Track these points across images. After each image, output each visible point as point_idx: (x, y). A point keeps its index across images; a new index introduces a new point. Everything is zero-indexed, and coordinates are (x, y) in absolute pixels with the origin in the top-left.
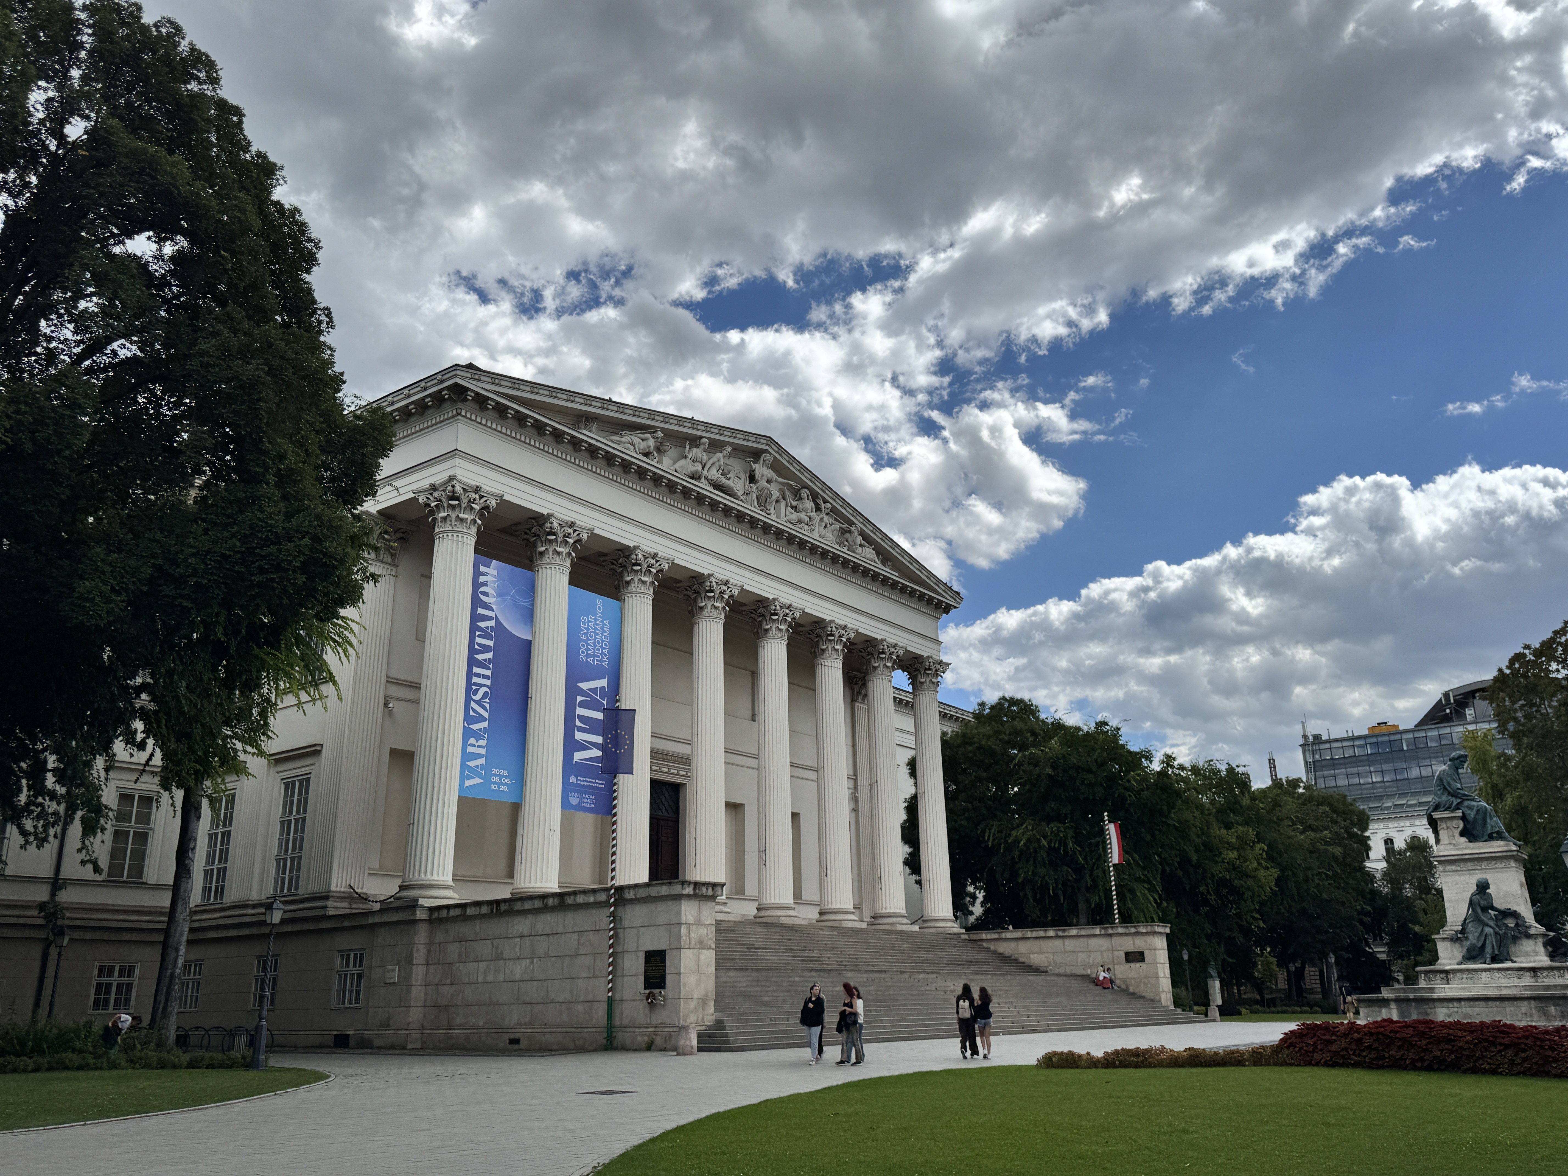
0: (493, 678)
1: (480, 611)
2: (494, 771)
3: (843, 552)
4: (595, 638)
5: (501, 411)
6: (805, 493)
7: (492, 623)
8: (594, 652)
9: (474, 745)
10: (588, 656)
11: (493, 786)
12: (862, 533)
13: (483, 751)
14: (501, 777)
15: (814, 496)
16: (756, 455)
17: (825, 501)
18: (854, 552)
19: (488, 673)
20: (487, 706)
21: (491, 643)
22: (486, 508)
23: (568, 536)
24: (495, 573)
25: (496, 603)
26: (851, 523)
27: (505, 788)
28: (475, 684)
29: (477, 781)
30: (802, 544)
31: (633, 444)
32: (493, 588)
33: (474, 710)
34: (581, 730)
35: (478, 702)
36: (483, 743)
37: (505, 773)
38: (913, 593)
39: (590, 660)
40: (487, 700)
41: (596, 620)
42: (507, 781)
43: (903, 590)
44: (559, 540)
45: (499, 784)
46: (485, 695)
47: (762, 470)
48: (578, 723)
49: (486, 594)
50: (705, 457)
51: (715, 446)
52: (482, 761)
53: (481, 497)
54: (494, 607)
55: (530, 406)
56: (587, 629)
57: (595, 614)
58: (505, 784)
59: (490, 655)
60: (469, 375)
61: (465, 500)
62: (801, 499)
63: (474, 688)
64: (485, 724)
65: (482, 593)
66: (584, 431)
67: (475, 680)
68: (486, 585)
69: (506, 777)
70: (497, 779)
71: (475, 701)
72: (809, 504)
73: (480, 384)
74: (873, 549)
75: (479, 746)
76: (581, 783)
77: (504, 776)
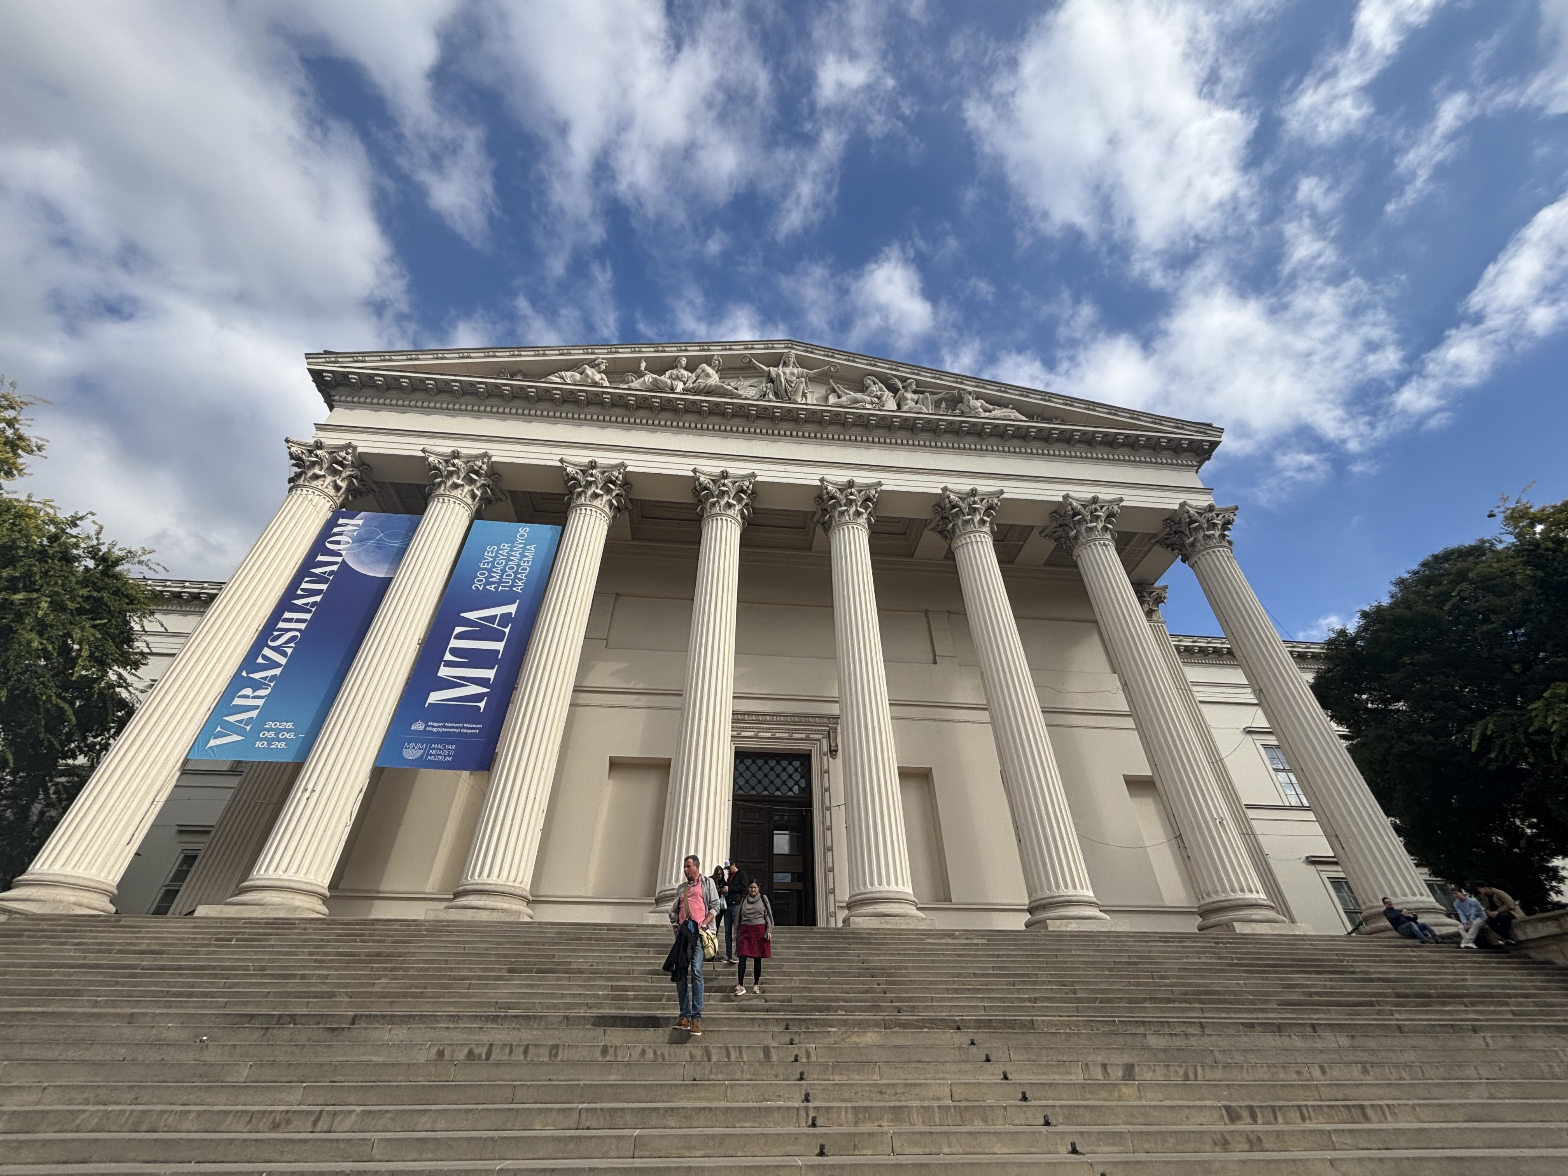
1: (321, 558)
2: (270, 724)
4: (507, 564)
6: (869, 380)
7: (335, 568)
8: (502, 579)
9: (247, 697)
10: (488, 583)
11: (259, 744)
13: (261, 703)
14: (278, 731)
19: (308, 616)
20: (289, 651)
21: (324, 587)
24: (357, 522)
25: (348, 549)
27: (282, 745)
28: (279, 629)
29: (235, 738)
32: (351, 537)
33: (264, 657)
34: (449, 664)
35: (274, 649)
36: (266, 693)
37: (290, 725)
39: (492, 588)
40: (292, 645)
41: (512, 547)
42: (290, 736)
45: (270, 741)
48: (448, 657)
52: (254, 714)
54: (344, 553)
56: (495, 558)
57: (512, 541)
58: (285, 740)
59: (318, 598)
62: (867, 388)
63: (276, 633)
64: (277, 671)
67: (281, 625)
68: (342, 534)
69: (288, 731)
70: (272, 735)
71: (269, 647)
75: (254, 697)
76: (435, 730)
77: (285, 730)
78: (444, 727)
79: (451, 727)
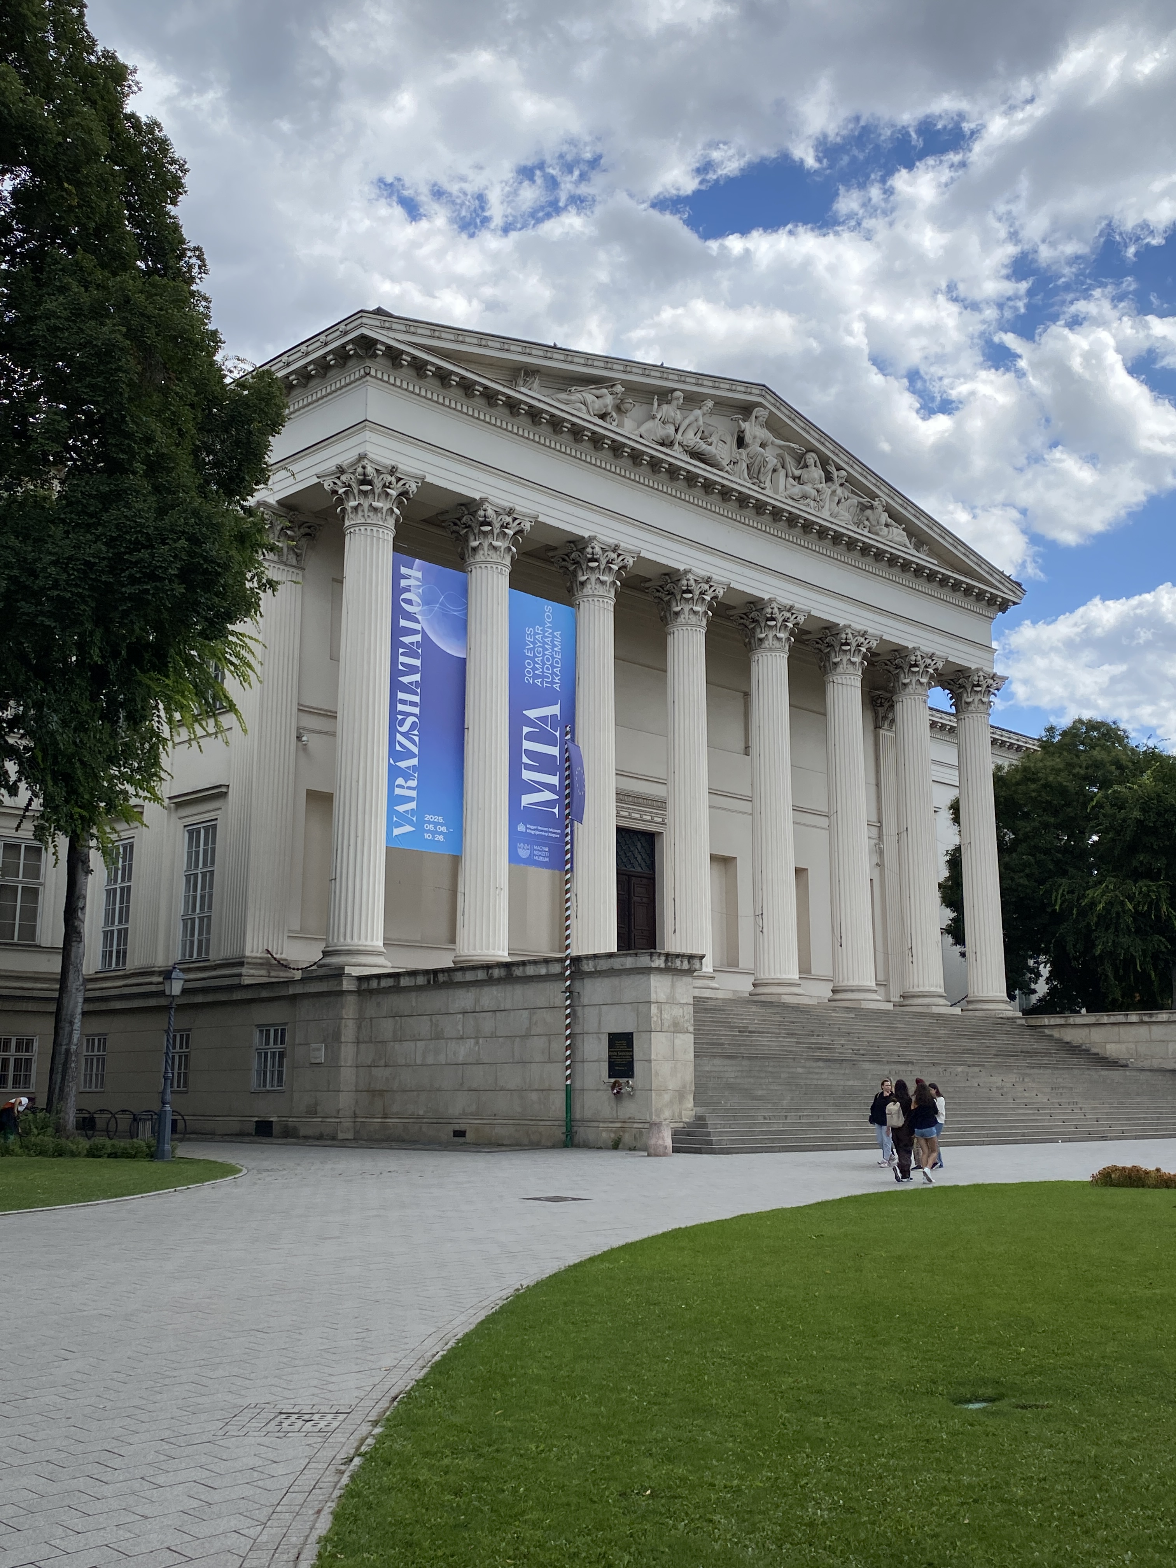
0: (421, 705)
1: (403, 623)
2: (428, 817)
3: (863, 535)
4: (544, 655)
5: (419, 367)
6: (811, 458)
7: (418, 638)
8: (543, 672)
9: (402, 787)
10: (536, 677)
11: (426, 836)
12: (888, 510)
13: (413, 793)
14: (436, 824)
15: (824, 462)
16: (746, 410)
17: (839, 468)
18: (877, 534)
19: (416, 699)
20: (416, 739)
21: (417, 662)
22: (404, 493)
23: (506, 526)
24: (419, 575)
25: (422, 613)
26: (874, 496)
27: (441, 838)
28: (401, 713)
29: (408, 828)
30: (807, 527)
31: (584, 403)
32: (418, 595)
33: (401, 745)
34: (528, 767)
35: (405, 735)
36: (413, 783)
37: (440, 819)
38: (956, 586)
39: (538, 682)
40: (416, 732)
41: (544, 631)
42: (444, 829)
43: (944, 581)
44: (496, 531)
45: (434, 833)
46: (413, 726)
47: (753, 430)
48: (525, 760)
49: (409, 602)
50: (679, 416)
51: (692, 400)
52: (413, 805)
53: (399, 479)
54: (419, 617)
55: (455, 359)
56: (534, 643)
57: (542, 624)
58: (441, 833)
59: (417, 677)
60: (378, 323)
61: (378, 484)
62: (806, 466)
63: (400, 717)
64: (414, 761)
65: (404, 600)
66: (523, 390)
67: (400, 707)
68: (409, 591)
69: (442, 825)
70: (431, 827)
71: (401, 733)
72: (817, 473)
73: (391, 334)
74: (904, 530)
75: (409, 788)
76: (533, 832)
77: (439, 824)
78: (537, 830)
79: (542, 831)
